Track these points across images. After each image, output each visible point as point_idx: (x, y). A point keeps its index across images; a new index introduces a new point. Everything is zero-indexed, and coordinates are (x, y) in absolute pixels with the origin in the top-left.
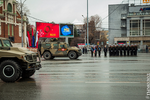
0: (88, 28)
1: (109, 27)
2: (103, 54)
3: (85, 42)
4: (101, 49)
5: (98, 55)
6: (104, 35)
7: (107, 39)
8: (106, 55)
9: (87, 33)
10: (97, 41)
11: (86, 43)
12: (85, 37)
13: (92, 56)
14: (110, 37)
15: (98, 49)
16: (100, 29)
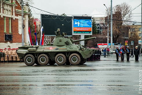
0: (112, 22)
3: (108, 42)
5: (125, 59)
6: (135, 31)
7: (140, 37)
9: (110, 29)
10: (125, 40)
11: (110, 42)
12: (108, 34)
13: (118, 60)
15: (127, 51)
16: (128, 23)
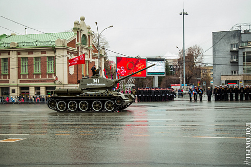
0: (184, 64)
1: (213, 61)
2: (205, 98)
3: (181, 82)
4: (202, 92)
6: (207, 73)
7: (212, 78)
8: (209, 100)
9: (183, 70)
10: (198, 80)
11: (183, 83)
12: (181, 75)
13: (191, 100)
14: (215, 75)
15: (199, 91)
16: (200, 64)
